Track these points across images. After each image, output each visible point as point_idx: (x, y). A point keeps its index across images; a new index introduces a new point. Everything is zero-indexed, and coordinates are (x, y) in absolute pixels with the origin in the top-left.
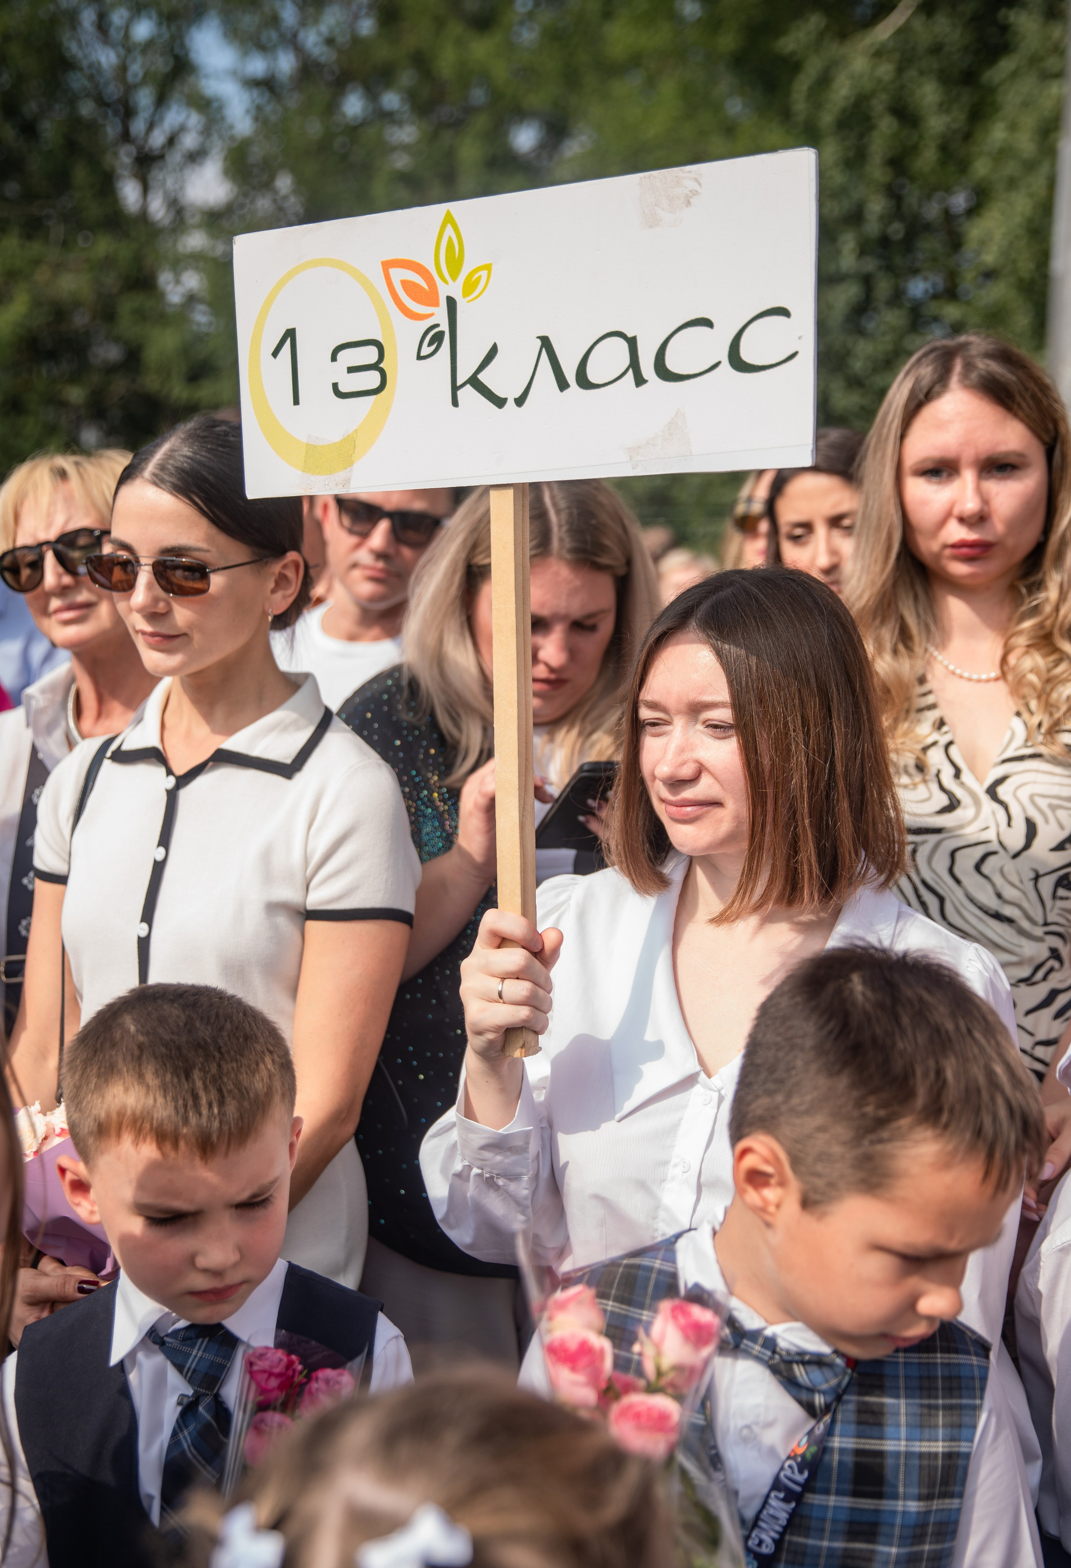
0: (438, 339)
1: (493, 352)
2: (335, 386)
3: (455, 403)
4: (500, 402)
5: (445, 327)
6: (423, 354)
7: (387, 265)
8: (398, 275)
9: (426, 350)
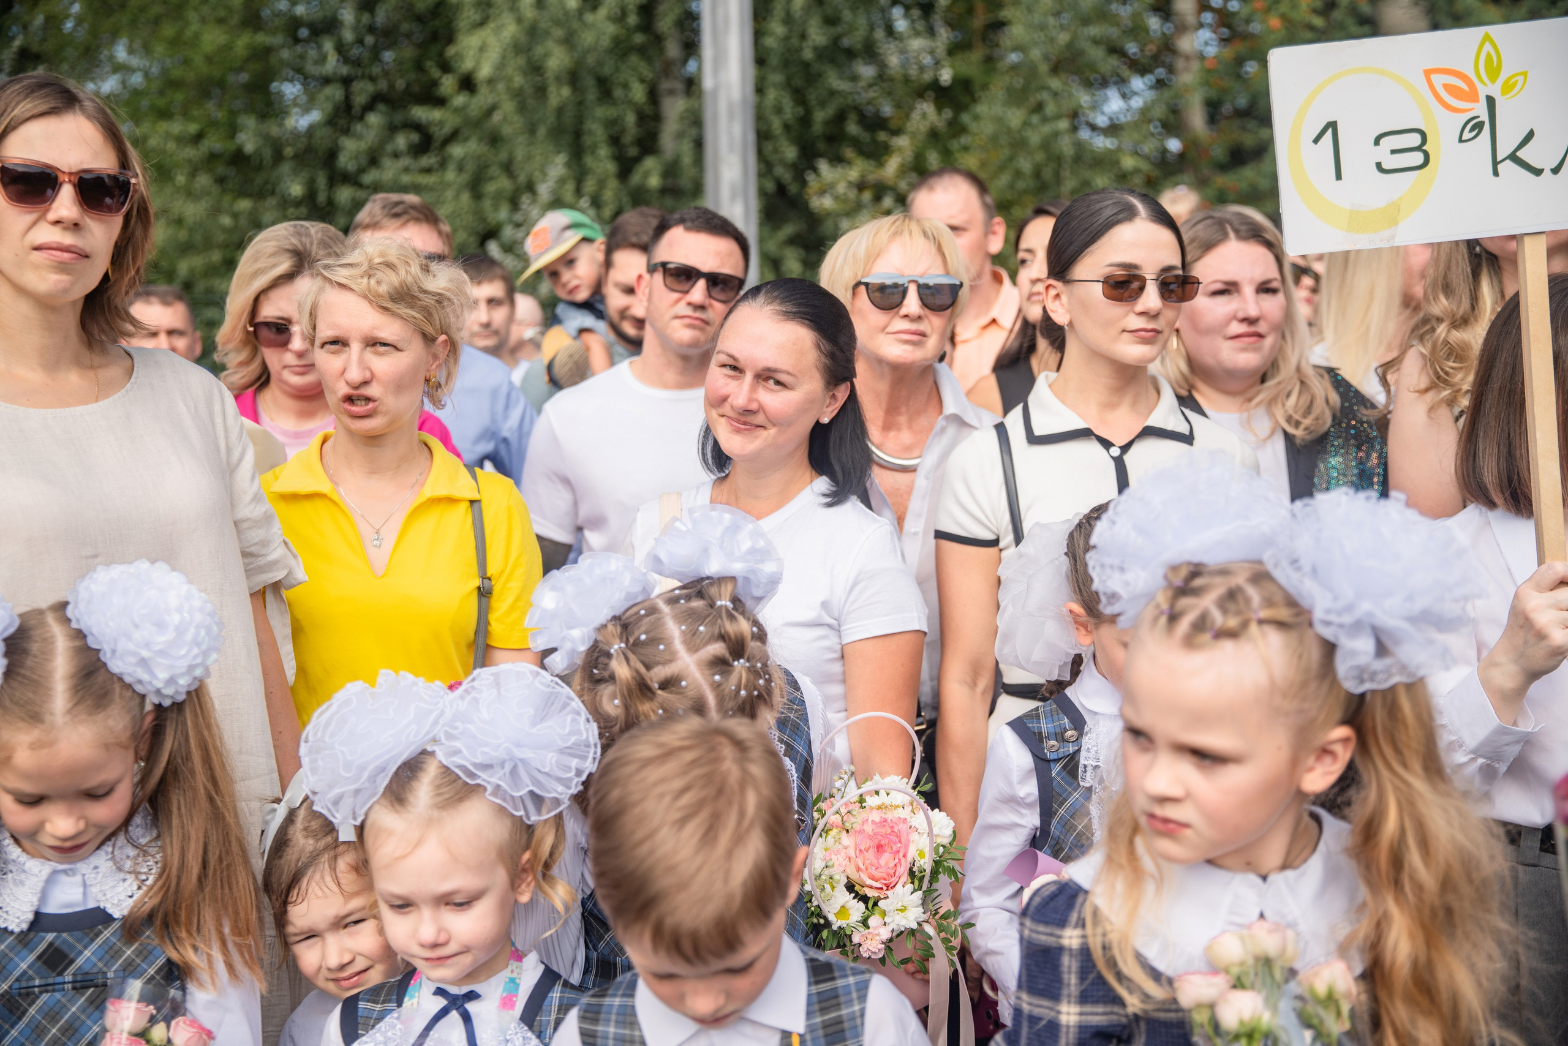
0: (1479, 126)
1: (1530, 135)
2: (1379, 166)
3: (1496, 173)
4: (1538, 172)
5: (1485, 117)
6: (1464, 138)
7: (1428, 73)
8: (1438, 80)
9: (1467, 135)
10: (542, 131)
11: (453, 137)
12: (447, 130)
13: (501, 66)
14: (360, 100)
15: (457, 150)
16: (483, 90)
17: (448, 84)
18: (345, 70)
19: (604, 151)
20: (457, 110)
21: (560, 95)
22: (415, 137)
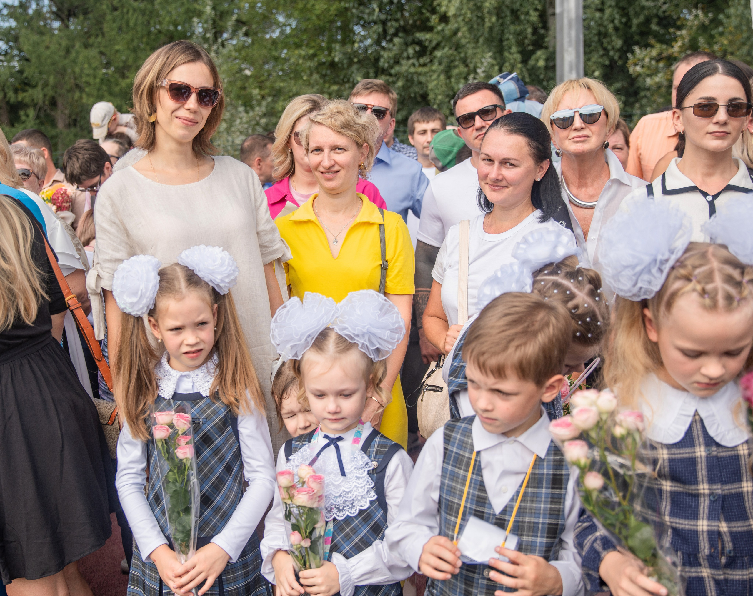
10: (481, 40)
11: (437, 46)
12: (434, 43)
13: (460, 9)
14: (391, 31)
15: (438, 54)
16: (452, 20)
17: (434, 19)
18: (383, 17)
19: (514, 49)
20: (438, 33)
21: (491, 20)
22: (418, 48)
